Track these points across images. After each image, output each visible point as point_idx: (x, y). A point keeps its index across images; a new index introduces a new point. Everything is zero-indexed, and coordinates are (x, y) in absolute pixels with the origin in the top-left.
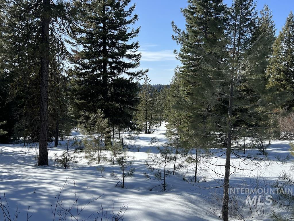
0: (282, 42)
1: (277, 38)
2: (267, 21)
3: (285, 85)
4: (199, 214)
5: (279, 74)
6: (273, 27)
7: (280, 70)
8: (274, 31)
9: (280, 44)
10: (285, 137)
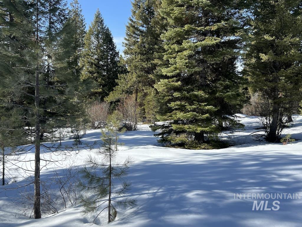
0: (92, 36)
1: (88, 32)
2: (77, 14)
3: (97, 78)
4: (5, 220)
5: (91, 66)
6: (84, 21)
7: (92, 63)
8: (84, 25)
9: (91, 38)
10: (99, 126)
